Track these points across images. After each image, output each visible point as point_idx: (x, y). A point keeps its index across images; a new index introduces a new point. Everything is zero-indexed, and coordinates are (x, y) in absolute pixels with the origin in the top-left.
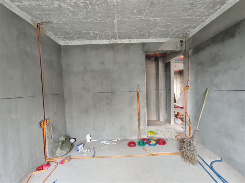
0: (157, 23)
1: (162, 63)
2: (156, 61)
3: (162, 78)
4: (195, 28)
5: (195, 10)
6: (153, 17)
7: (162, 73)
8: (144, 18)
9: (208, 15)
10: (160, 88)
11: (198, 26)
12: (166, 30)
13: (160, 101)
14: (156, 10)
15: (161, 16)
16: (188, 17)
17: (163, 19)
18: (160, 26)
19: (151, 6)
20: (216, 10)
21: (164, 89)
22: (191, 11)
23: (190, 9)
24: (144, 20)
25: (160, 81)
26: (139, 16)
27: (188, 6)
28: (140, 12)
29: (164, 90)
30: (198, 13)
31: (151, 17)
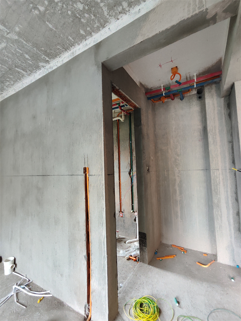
1: (215, 97)
2: (200, 98)
3: (218, 139)
7: (217, 123)
10: (213, 166)
13: (215, 201)
21: (228, 168)
25: (211, 147)
29: (228, 171)
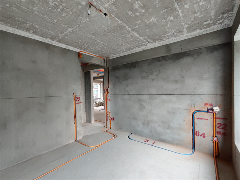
0: (99, 44)
3: (82, 84)
4: (115, 54)
5: (121, 47)
6: (100, 40)
7: (82, 80)
8: (93, 38)
9: (124, 52)
11: (117, 54)
12: (100, 50)
14: (104, 38)
15: (104, 42)
16: (116, 49)
17: (104, 44)
18: (98, 46)
19: (103, 35)
20: (128, 51)
22: (119, 47)
23: (120, 46)
24: (92, 39)
26: (92, 36)
27: (120, 44)
28: (94, 34)
29: (84, 94)
30: (121, 49)
31: (98, 39)
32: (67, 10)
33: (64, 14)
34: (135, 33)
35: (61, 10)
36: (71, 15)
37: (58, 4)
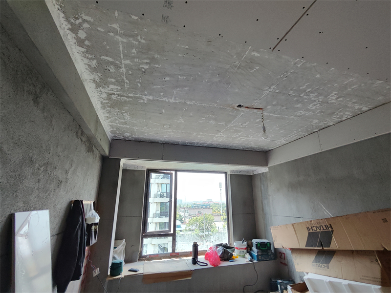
32: (294, 94)
33: (304, 87)
34: (172, 101)
35: (305, 91)
36: (291, 90)
37: (305, 97)
